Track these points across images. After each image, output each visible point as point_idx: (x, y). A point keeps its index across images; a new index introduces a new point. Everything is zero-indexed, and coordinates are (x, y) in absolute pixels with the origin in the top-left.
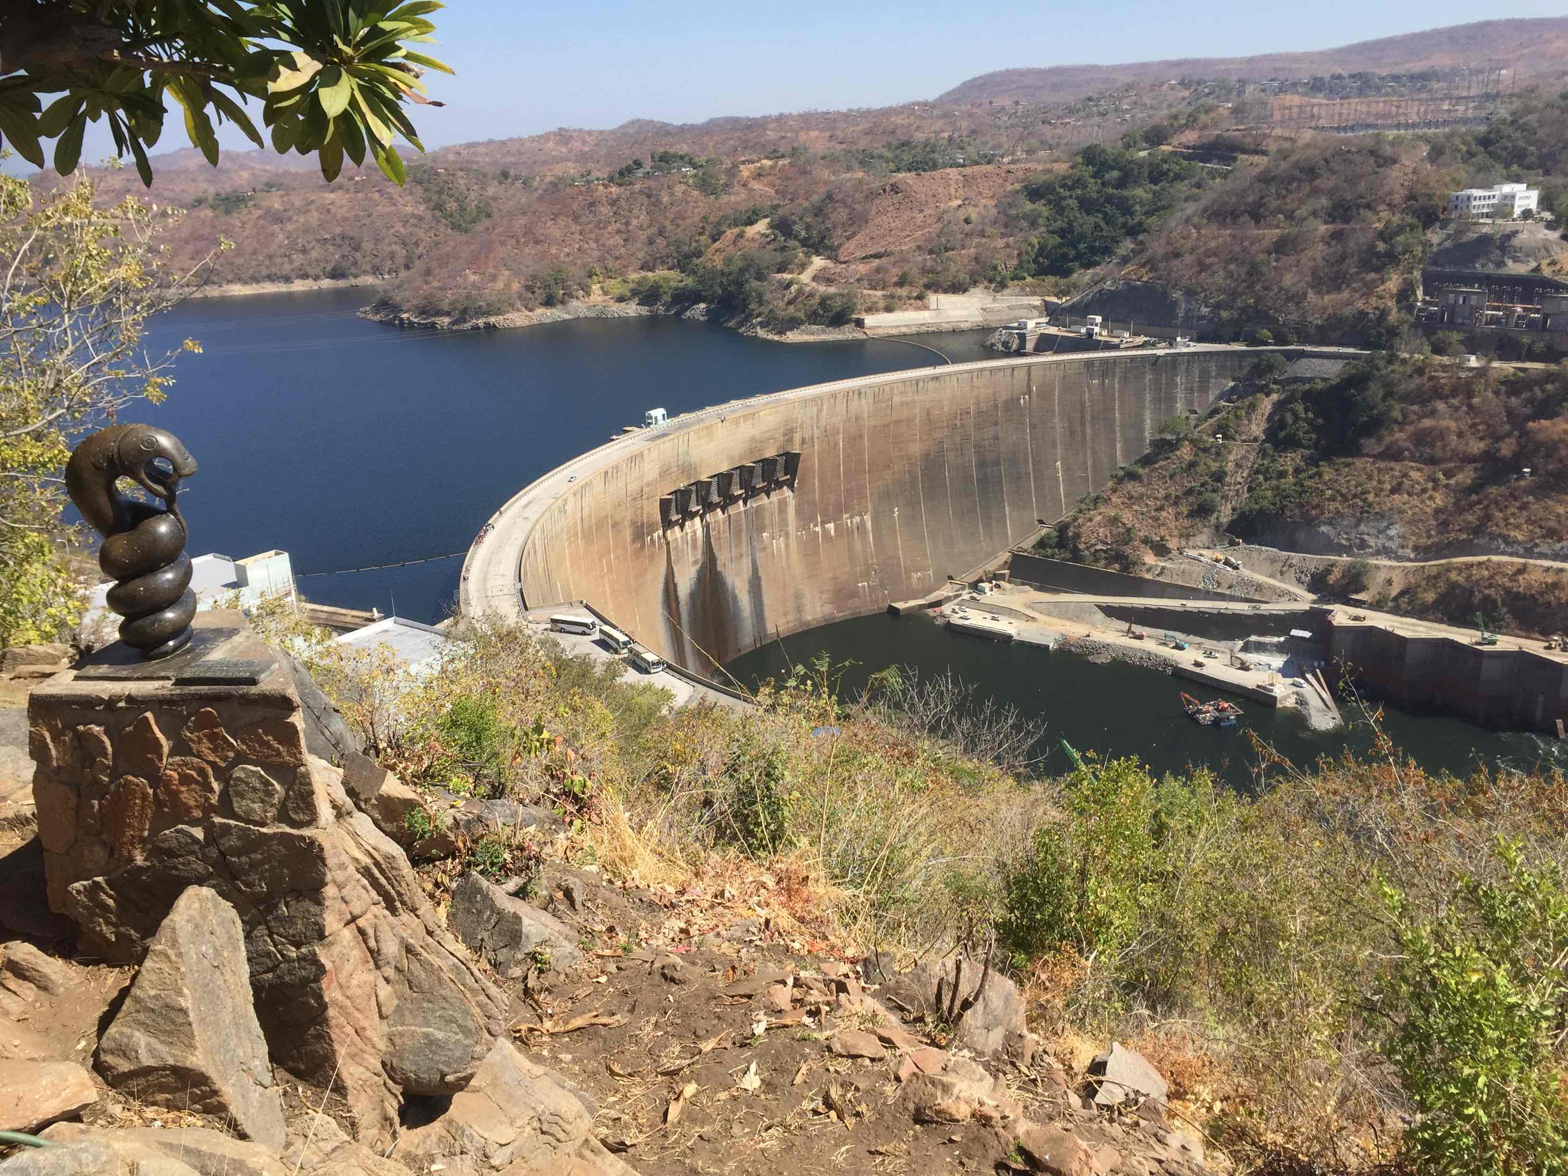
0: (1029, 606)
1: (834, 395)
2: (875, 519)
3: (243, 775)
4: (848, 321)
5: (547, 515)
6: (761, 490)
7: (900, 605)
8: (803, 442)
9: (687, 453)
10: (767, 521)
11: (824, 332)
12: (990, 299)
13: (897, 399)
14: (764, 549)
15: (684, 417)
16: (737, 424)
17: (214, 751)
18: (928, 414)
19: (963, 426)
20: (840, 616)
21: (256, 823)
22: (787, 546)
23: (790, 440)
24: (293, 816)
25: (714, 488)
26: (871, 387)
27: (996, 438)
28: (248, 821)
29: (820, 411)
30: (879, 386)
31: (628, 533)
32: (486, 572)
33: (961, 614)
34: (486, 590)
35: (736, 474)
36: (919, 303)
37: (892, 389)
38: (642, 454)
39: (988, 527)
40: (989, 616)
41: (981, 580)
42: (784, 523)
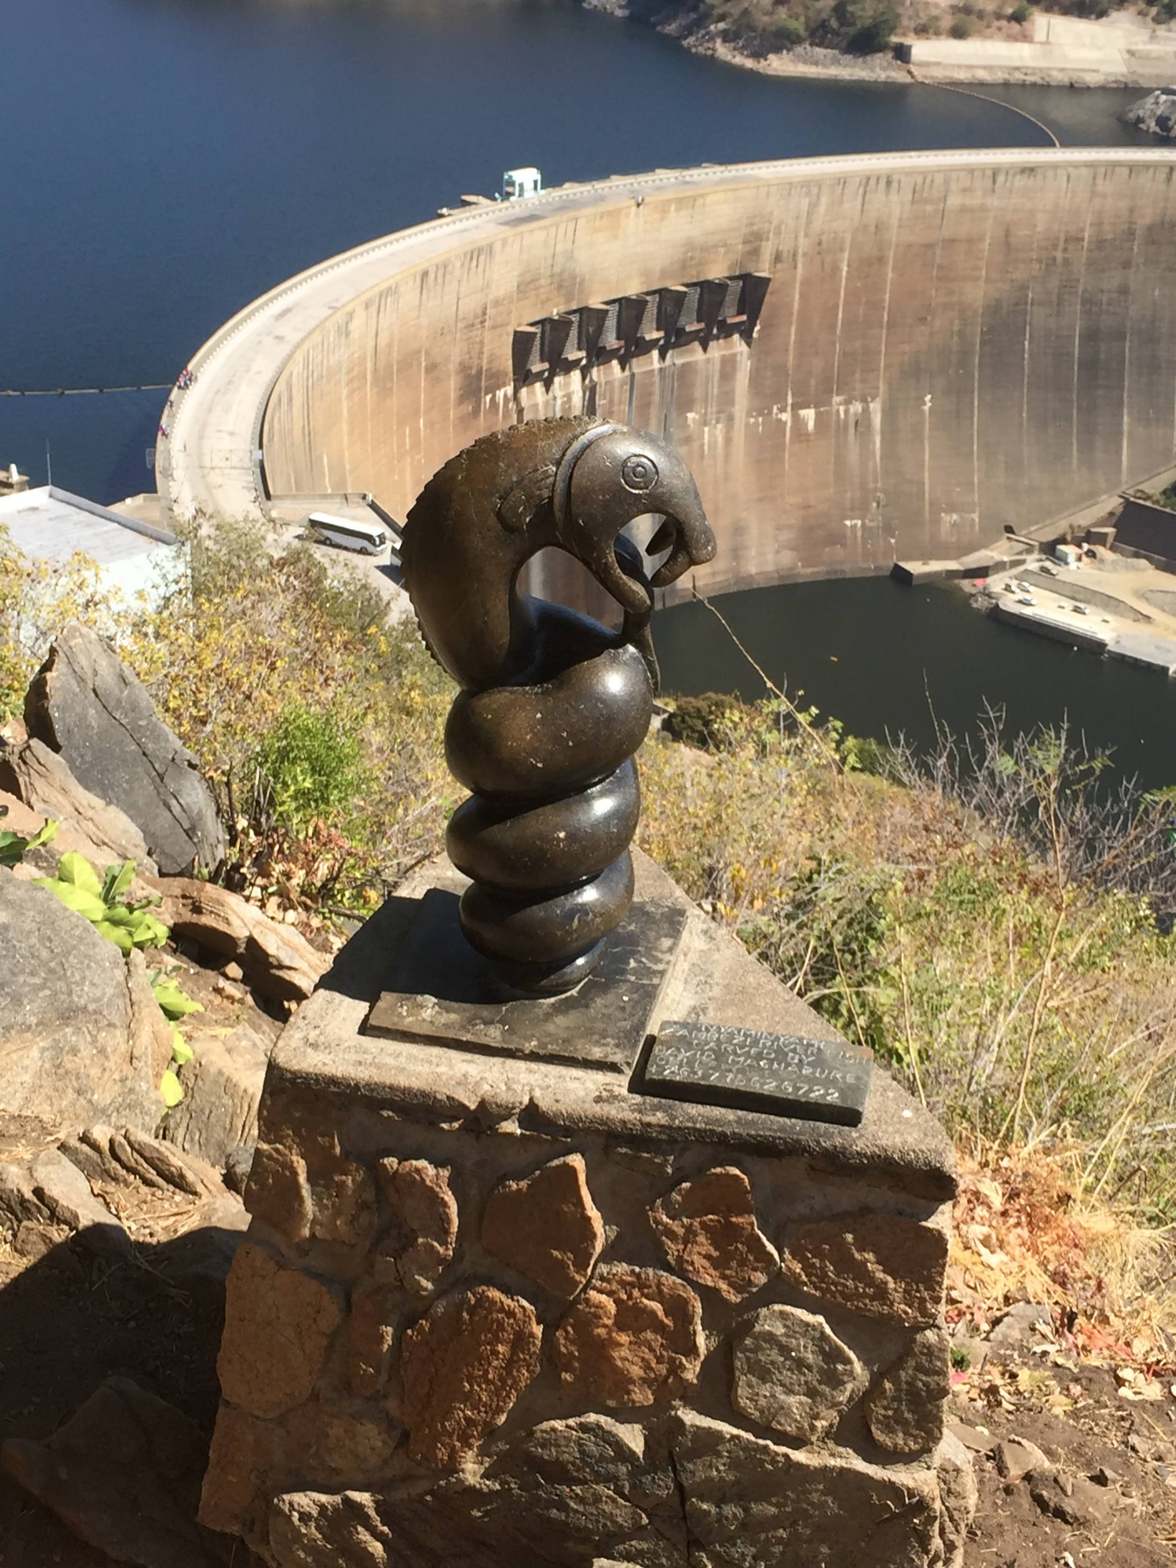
0: (1142, 595)
1: (842, 181)
2: (889, 413)
3: (779, 1330)
4: (882, 48)
5: (316, 338)
6: (694, 336)
7: (915, 567)
8: (778, 258)
9: (570, 256)
10: (698, 393)
11: (836, 62)
12: (1145, 34)
13: (954, 201)
14: (687, 440)
15: (571, 190)
16: (665, 212)
17: (717, 1264)
18: (1007, 234)
19: (1066, 262)
20: (806, 572)
21: (781, 1438)
22: (728, 441)
23: (755, 253)
24: (879, 1435)
25: (611, 323)
26: (909, 173)
27: (1124, 291)
28: (763, 1430)
29: (813, 206)
30: (925, 173)
31: (452, 385)
32: (204, 426)
33: (1020, 596)
34: (200, 454)
35: (653, 303)
36: (1015, 27)
37: (947, 182)
38: (491, 247)
39: (1087, 447)
40: (1069, 604)
41: (1062, 540)
42: (727, 399)
